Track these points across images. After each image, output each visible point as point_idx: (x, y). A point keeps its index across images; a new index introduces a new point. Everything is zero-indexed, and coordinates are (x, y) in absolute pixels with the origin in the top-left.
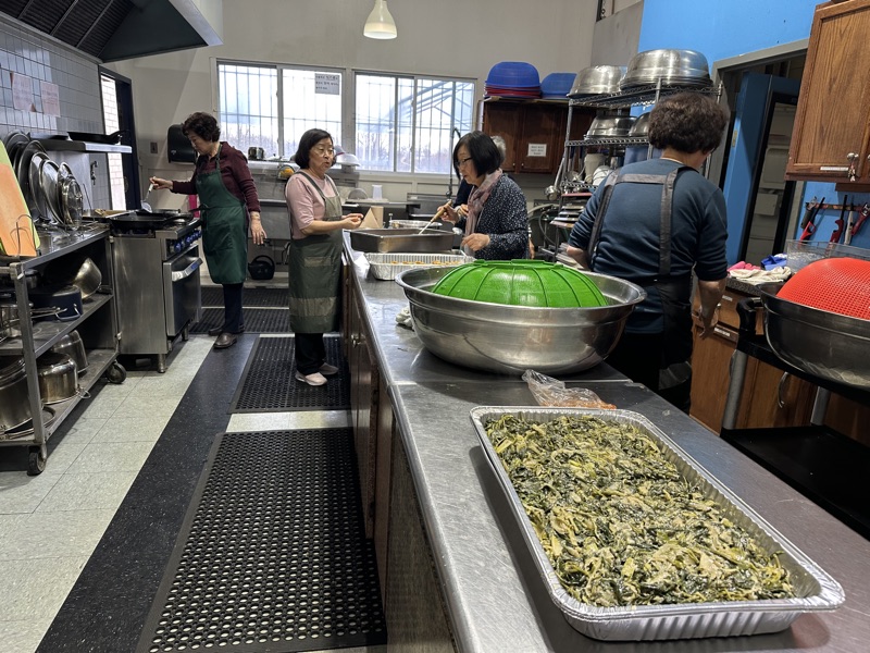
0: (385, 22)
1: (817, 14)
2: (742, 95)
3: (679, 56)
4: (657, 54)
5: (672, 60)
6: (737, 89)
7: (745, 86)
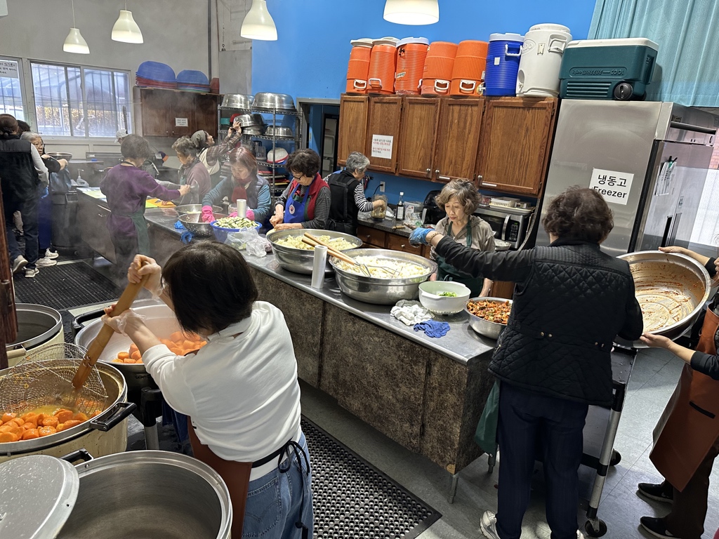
0: (81, 44)
1: (342, 98)
2: (311, 115)
3: (280, 97)
4: (269, 95)
5: (277, 98)
6: (309, 112)
7: (312, 110)
